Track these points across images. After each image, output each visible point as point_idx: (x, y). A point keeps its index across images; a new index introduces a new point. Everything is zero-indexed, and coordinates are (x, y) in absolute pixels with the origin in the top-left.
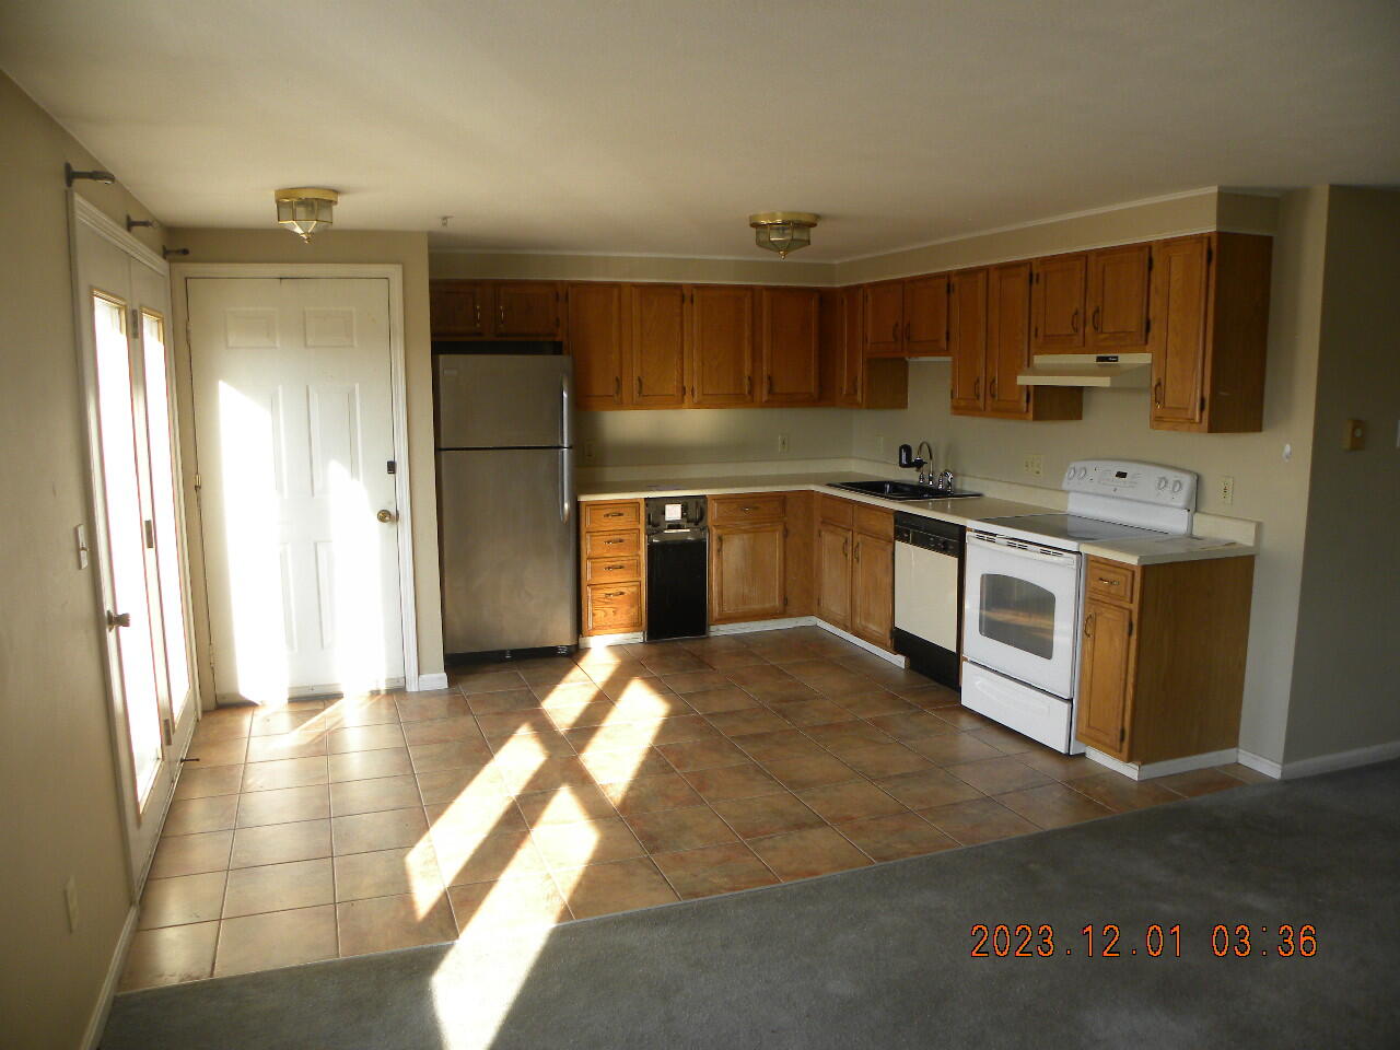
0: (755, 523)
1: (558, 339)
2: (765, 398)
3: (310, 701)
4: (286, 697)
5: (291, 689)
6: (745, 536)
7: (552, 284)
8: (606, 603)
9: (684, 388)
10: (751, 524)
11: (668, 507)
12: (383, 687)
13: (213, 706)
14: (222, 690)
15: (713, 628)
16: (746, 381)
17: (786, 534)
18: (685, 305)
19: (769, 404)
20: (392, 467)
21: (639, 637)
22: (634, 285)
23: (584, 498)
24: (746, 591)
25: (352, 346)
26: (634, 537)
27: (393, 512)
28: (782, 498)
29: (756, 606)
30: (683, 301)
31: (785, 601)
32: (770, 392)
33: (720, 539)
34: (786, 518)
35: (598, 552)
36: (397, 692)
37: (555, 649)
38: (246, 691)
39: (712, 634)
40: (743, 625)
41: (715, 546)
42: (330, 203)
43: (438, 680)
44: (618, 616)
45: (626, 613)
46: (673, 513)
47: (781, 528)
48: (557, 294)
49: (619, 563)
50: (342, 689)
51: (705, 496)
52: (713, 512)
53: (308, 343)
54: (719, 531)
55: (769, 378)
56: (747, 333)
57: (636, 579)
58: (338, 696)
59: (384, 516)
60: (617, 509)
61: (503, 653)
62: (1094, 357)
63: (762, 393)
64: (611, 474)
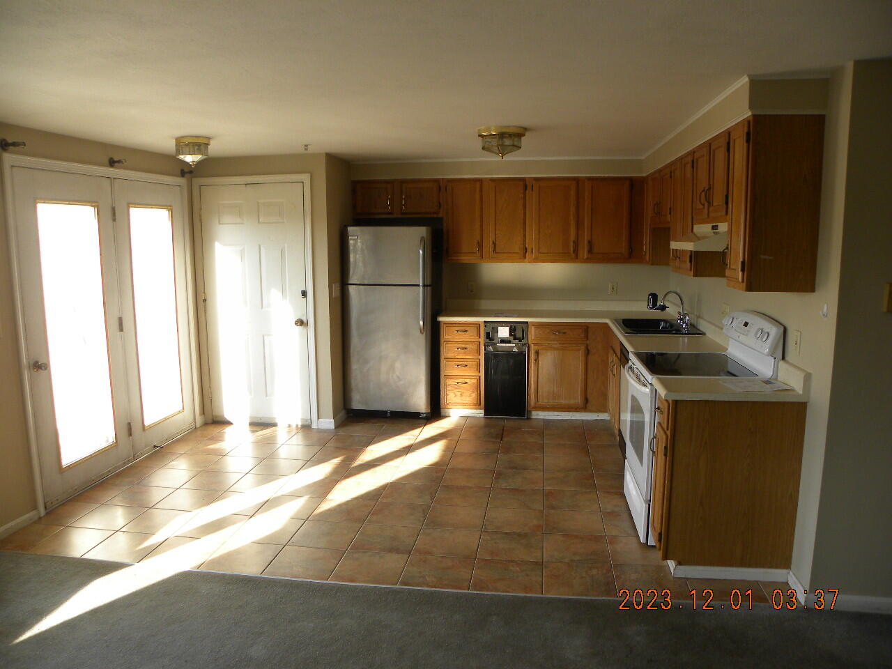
0: (563, 344)
1: (440, 215)
2: (585, 257)
3: (260, 424)
4: (248, 422)
5: (251, 417)
6: (556, 352)
7: (437, 181)
8: (457, 388)
9: (526, 249)
10: (560, 344)
11: (500, 329)
12: (300, 424)
13: (210, 421)
14: (216, 413)
15: (533, 413)
16: (572, 244)
17: (587, 352)
18: (527, 192)
19: (588, 260)
20: (304, 294)
21: (480, 413)
22: (492, 180)
23: (441, 319)
24: (556, 390)
25: (284, 222)
26: (475, 347)
27: (305, 321)
28: (586, 328)
29: (563, 402)
30: (526, 189)
31: (587, 400)
32: (590, 251)
33: (537, 353)
34: (588, 342)
35: (450, 355)
36: (306, 427)
37: (418, 414)
38: (228, 415)
39: (533, 417)
40: (556, 413)
41: (533, 356)
42: (207, 145)
43: (328, 423)
44: (464, 398)
45: (470, 397)
46: (504, 332)
47: (583, 348)
48: (440, 187)
49: (465, 363)
50: (277, 421)
51: (527, 322)
52: (532, 334)
53: (260, 220)
54: (536, 347)
55: (589, 242)
56: (573, 210)
57: (477, 374)
58: (275, 425)
59: (300, 323)
60: (464, 328)
61: (386, 412)
62: (710, 225)
63: (584, 253)
64: (485, 304)
